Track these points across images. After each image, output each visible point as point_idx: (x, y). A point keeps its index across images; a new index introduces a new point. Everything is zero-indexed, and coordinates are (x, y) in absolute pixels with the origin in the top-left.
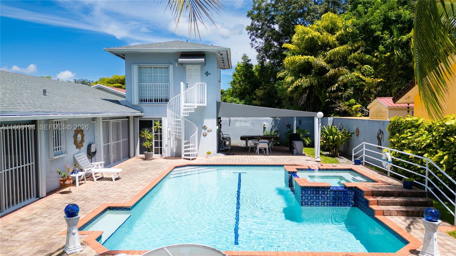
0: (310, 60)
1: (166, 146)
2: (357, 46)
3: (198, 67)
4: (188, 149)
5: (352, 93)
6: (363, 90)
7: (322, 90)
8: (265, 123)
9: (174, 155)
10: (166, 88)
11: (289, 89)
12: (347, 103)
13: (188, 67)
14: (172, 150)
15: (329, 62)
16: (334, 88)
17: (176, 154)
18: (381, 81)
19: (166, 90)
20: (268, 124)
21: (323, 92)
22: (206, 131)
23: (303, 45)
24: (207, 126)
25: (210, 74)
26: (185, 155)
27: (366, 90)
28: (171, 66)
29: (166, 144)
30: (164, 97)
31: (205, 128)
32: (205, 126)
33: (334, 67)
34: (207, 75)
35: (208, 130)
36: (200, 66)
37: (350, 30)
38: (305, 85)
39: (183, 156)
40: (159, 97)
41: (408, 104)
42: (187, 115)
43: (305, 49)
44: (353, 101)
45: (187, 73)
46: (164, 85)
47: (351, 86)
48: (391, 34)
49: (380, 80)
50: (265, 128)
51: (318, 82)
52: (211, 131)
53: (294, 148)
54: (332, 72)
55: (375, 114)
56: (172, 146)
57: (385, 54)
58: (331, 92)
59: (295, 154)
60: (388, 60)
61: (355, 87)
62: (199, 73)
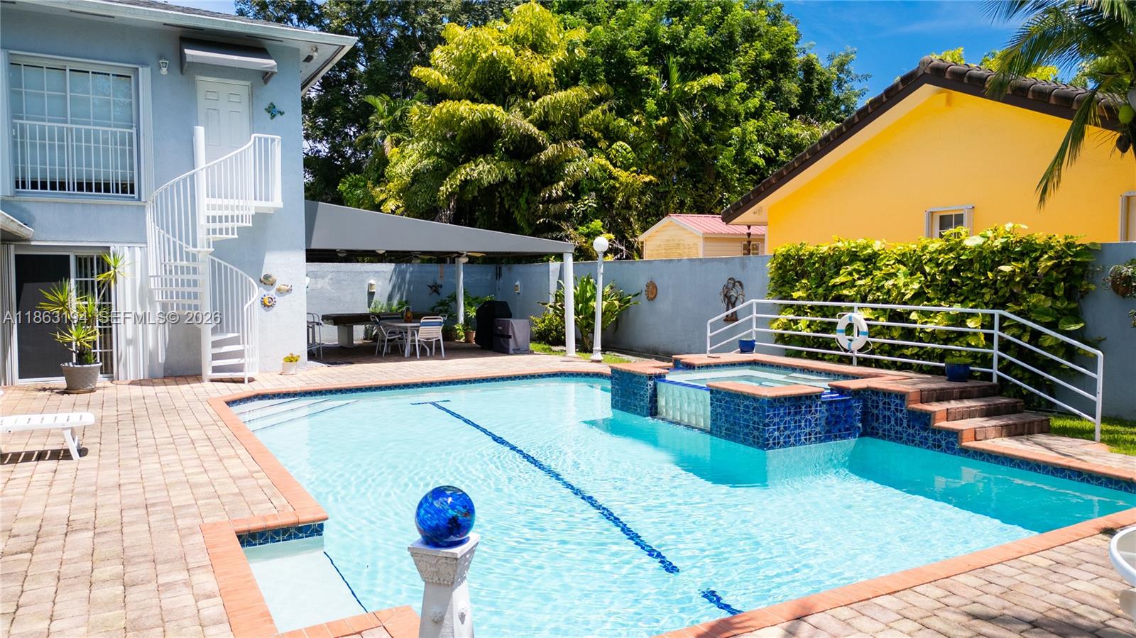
0: (496, 115)
1: (129, 342)
2: (597, 94)
3: (241, 86)
4: (226, 349)
5: (595, 205)
6: (614, 199)
7: (521, 196)
8: (372, 281)
9: (161, 374)
10: (123, 143)
11: (442, 188)
12: (582, 229)
13: (205, 82)
14: (153, 356)
15: (543, 124)
16: (558, 189)
17: (165, 370)
18: (651, 181)
19: (123, 152)
20: (380, 283)
21: (522, 201)
22: (272, 293)
23: (471, 78)
24: (275, 276)
25: (282, 113)
26: (215, 369)
27: (620, 199)
28: (145, 74)
29: (130, 336)
30: (113, 173)
31: (267, 281)
32: (267, 277)
33: (555, 141)
34: (273, 116)
35: (279, 290)
36: (248, 83)
37: (581, 53)
38: (488, 179)
39: (208, 373)
40: (97, 173)
41: (749, 227)
43: (473, 86)
44: (597, 224)
45: (202, 104)
46: (114, 134)
47: (592, 190)
48: (666, 75)
49: (647, 179)
50: (371, 294)
51: (518, 175)
52: (289, 291)
53: (510, 337)
54: (551, 150)
55: (663, 251)
56: (151, 344)
57: (657, 119)
58: (550, 200)
59: (511, 351)
60: (664, 135)
61: (599, 191)
62: (243, 107)
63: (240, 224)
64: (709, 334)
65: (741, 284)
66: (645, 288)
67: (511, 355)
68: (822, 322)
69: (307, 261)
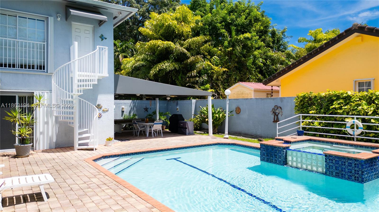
0: (172, 45)
1: (41, 133)
2: (206, 39)
3: (89, 27)
4: (84, 136)
5: (207, 79)
6: (213, 77)
7: (179, 75)
8: (123, 107)
9: (53, 146)
10: (41, 49)
11: (152, 72)
12: (202, 87)
13: (75, 25)
14: (51, 139)
15: (188, 49)
16: (194, 73)
17: (56, 145)
18: (225, 71)
19: (40, 52)
20: (126, 108)
21: (179, 77)
22: (101, 111)
23: (162, 31)
24: (102, 105)
25: (106, 39)
26: (80, 145)
27: (215, 77)
28: (51, 20)
29: (41, 130)
30: (37, 62)
31: (99, 107)
32: (99, 105)
33: (192, 55)
34: (102, 40)
35: (103, 111)
36: (92, 26)
37: (200, 24)
38: (168, 69)
39: (77, 146)
40: (28, 60)
41: (272, 87)
42: (91, 87)
43: (161, 35)
44: (208, 86)
45: (74, 34)
46: (37, 44)
47: (205, 73)
48: (230, 34)
49: (224, 70)
50: (123, 112)
51: (179, 67)
52: (107, 111)
53: (187, 128)
54: (192, 59)
55: (236, 96)
56: (50, 134)
57: (228, 48)
58: (192, 77)
59: (187, 134)
60: (230, 54)
61: (208, 74)
62: (90, 35)
63: (93, 83)
64: (278, 128)
65: (281, 108)
66: (235, 109)
67: (187, 135)
68: (325, 123)
69: (115, 99)
